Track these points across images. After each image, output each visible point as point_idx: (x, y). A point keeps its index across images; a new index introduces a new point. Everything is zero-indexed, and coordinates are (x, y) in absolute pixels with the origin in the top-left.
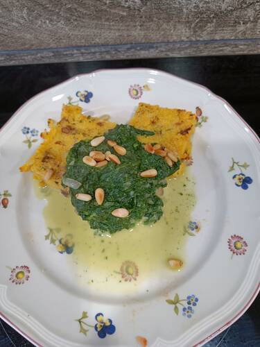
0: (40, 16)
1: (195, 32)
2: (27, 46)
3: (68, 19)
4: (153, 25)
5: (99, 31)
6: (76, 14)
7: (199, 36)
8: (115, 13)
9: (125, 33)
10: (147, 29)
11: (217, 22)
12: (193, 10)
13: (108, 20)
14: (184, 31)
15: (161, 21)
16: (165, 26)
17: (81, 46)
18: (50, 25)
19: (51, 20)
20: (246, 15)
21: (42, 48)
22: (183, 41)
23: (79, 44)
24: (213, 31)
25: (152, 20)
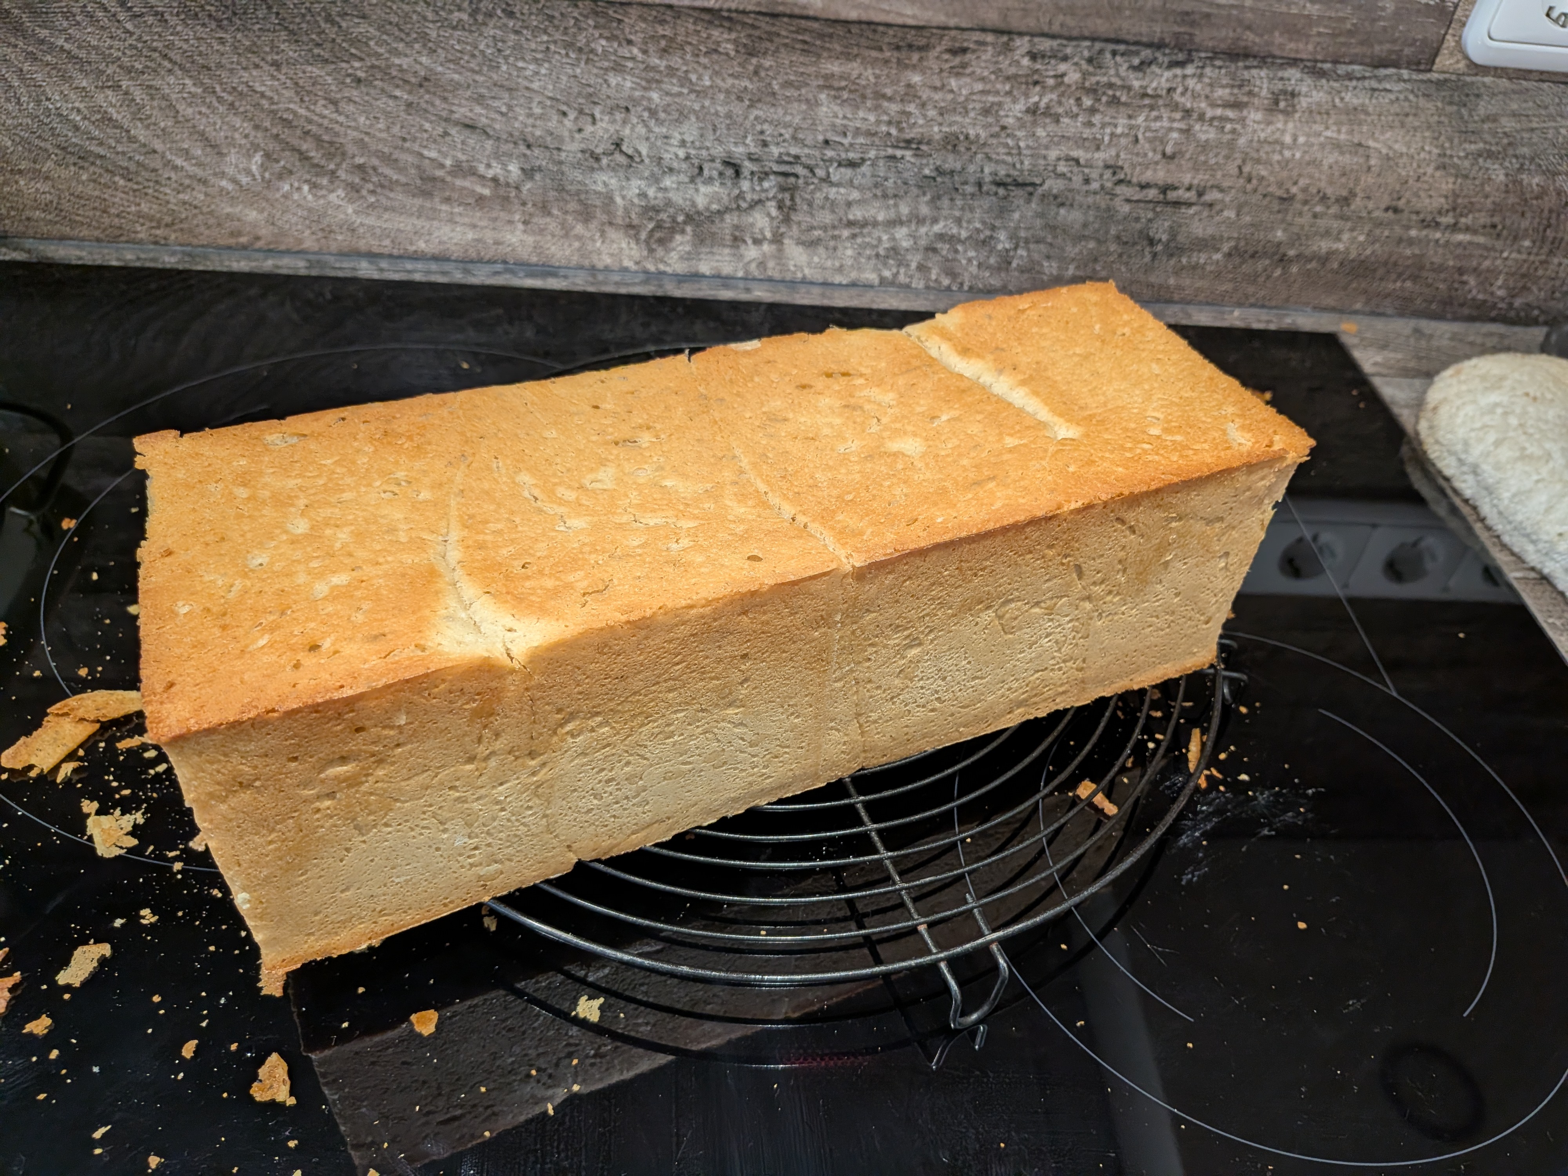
0: (291, 172)
1: (651, 251)
2: (243, 240)
3: (354, 189)
4: (553, 225)
5: (427, 225)
6: (375, 179)
7: (662, 261)
8: (463, 188)
9: (489, 236)
10: (542, 231)
11: (695, 235)
12: (636, 201)
13: (447, 200)
14: (624, 245)
15: (570, 218)
16: (579, 229)
17: (380, 256)
18: (310, 197)
19: (314, 186)
20: (752, 225)
21: (283, 247)
22: (626, 270)
23: (375, 250)
24: (689, 253)
25: (549, 214)
